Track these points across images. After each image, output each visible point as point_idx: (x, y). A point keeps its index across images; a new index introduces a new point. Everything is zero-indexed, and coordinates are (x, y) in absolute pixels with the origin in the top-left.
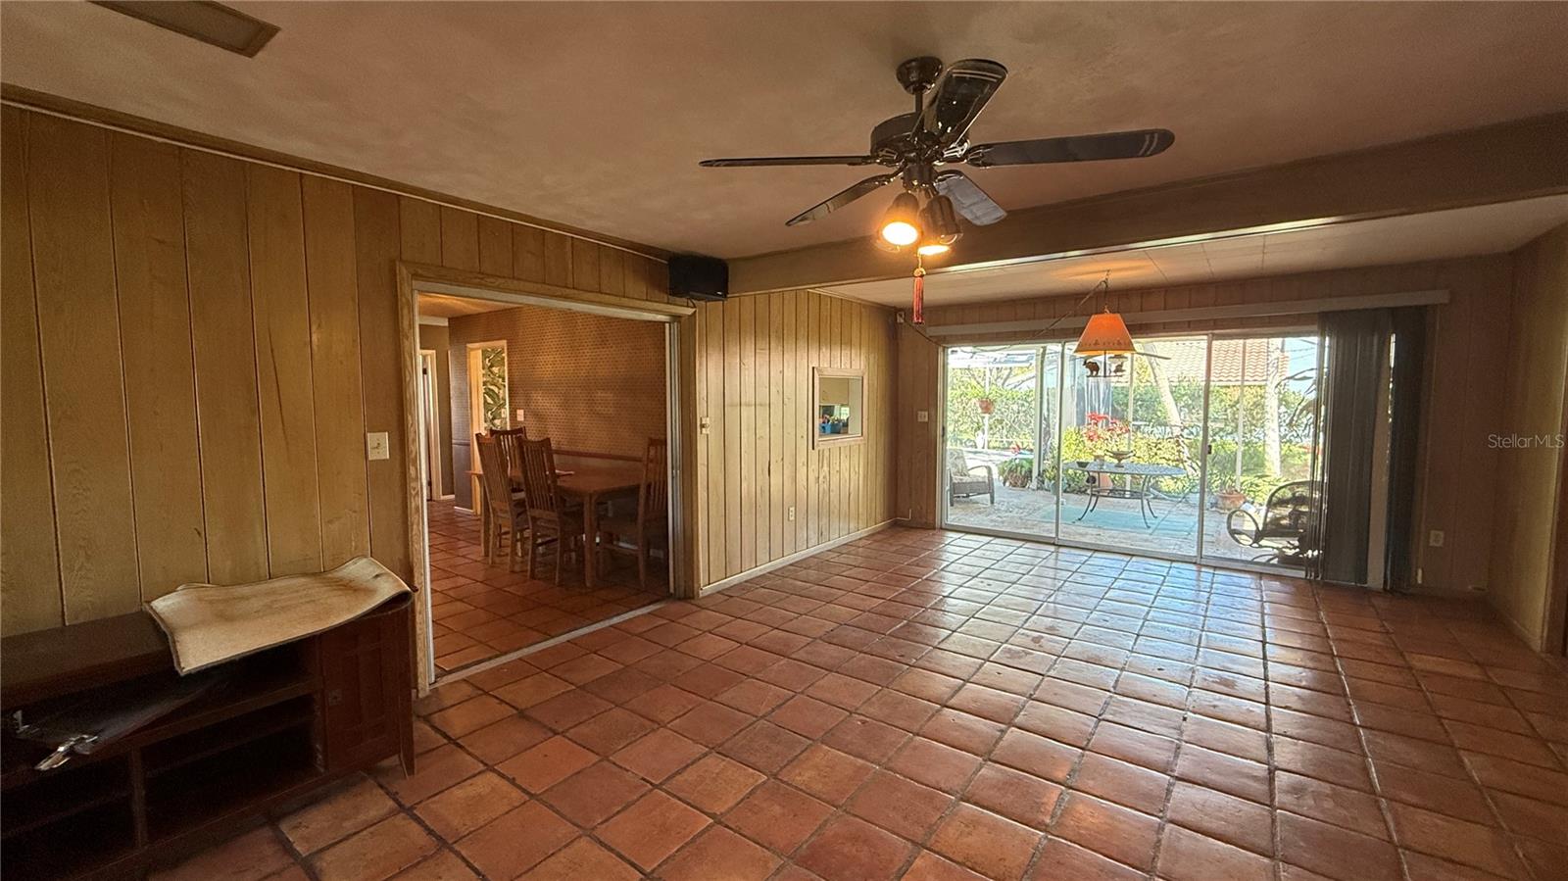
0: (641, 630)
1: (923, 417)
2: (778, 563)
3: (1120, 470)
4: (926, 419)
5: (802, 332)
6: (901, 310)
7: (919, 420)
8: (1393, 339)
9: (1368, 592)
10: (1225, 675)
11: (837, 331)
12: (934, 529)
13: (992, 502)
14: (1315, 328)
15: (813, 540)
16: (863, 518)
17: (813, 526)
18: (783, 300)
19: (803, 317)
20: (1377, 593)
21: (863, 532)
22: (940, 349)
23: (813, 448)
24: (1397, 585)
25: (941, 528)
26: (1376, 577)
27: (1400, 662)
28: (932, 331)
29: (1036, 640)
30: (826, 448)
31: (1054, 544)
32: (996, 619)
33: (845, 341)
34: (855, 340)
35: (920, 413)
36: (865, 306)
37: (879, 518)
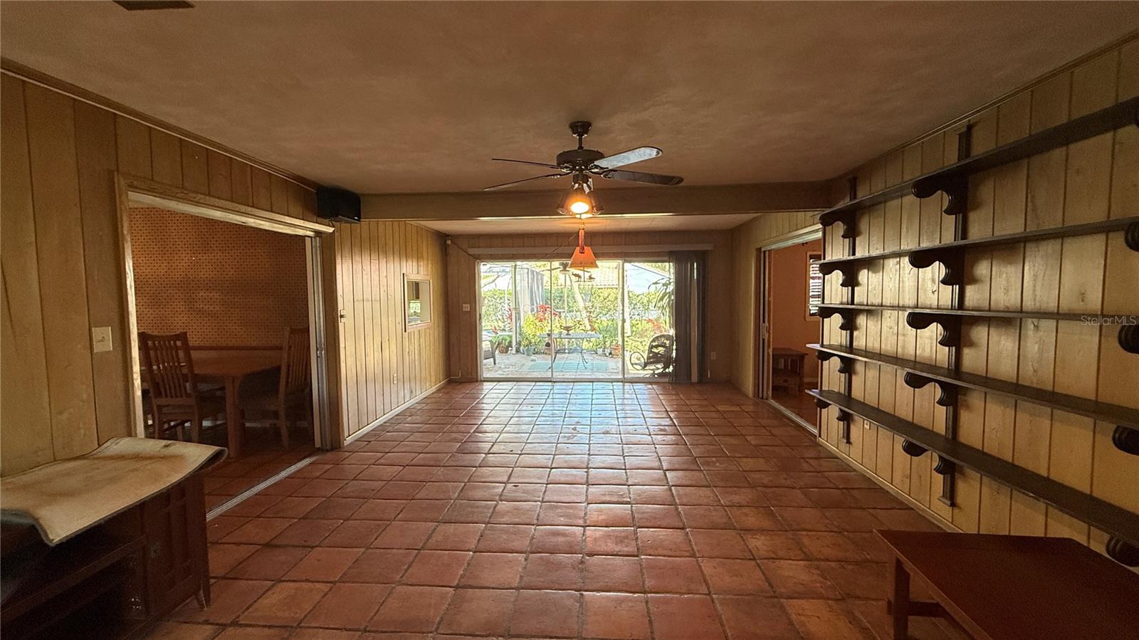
0: (318, 474)
1: (466, 307)
2: (388, 416)
3: (569, 337)
4: (469, 310)
5: (397, 247)
6: (449, 236)
7: (464, 310)
8: (695, 264)
9: (692, 384)
10: (661, 427)
11: (415, 248)
12: (477, 381)
13: (495, 364)
14: (666, 258)
15: (407, 398)
16: (433, 379)
17: (407, 386)
18: (386, 227)
19: (397, 238)
20: (695, 383)
21: (434, 389)
22: (476, 264)
23: (405, 331)
24: (702, 380)
25: (481, 381)
26: (695, 378)
27: (714, 409)
28: (472, 251)
29: (575, 429)
30: (412, 330)
31: (551, 381)
32: (548, 423)
33: (419, 257)
34: (425, 254)
35: (464, 305)
36: (430, 232)
37: (441, 378)
